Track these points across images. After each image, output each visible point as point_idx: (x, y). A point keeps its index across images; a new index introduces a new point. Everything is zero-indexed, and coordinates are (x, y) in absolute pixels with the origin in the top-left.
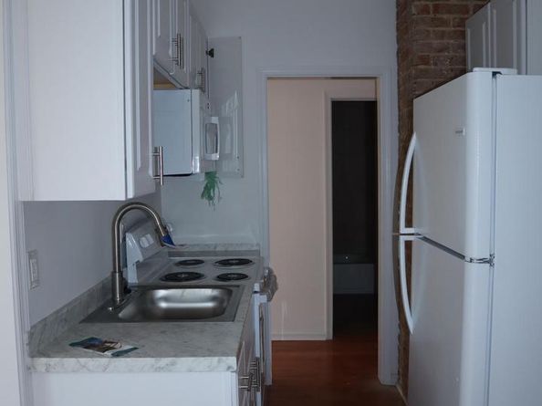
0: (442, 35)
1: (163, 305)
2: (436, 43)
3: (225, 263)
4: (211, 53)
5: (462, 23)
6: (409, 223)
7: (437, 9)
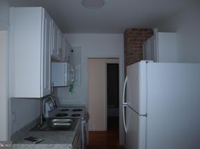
0: (136, 47)
1: (55, 124)
2: (134, 49)
3: (75, 110)
4: (72, 51)
5: (141, 44)
6: (125, 101)
7: (134, 40)
